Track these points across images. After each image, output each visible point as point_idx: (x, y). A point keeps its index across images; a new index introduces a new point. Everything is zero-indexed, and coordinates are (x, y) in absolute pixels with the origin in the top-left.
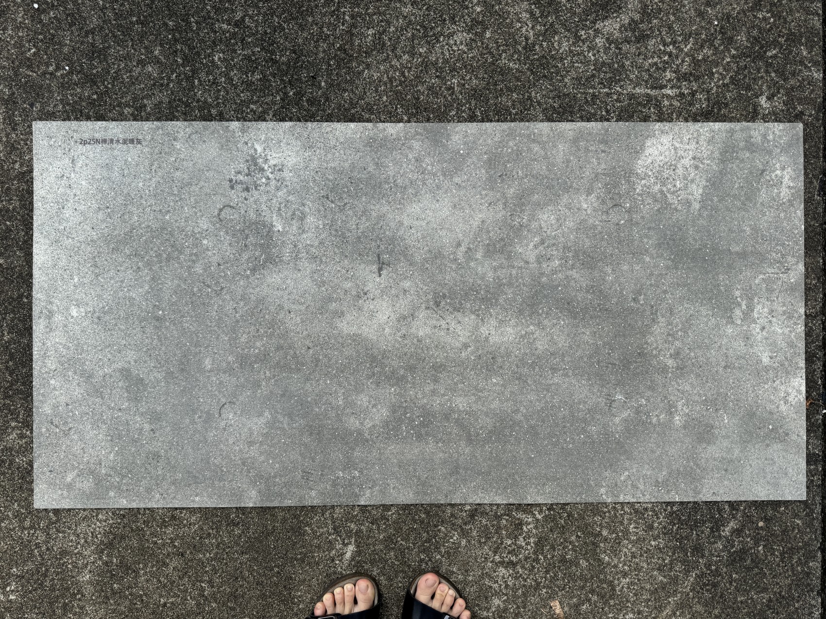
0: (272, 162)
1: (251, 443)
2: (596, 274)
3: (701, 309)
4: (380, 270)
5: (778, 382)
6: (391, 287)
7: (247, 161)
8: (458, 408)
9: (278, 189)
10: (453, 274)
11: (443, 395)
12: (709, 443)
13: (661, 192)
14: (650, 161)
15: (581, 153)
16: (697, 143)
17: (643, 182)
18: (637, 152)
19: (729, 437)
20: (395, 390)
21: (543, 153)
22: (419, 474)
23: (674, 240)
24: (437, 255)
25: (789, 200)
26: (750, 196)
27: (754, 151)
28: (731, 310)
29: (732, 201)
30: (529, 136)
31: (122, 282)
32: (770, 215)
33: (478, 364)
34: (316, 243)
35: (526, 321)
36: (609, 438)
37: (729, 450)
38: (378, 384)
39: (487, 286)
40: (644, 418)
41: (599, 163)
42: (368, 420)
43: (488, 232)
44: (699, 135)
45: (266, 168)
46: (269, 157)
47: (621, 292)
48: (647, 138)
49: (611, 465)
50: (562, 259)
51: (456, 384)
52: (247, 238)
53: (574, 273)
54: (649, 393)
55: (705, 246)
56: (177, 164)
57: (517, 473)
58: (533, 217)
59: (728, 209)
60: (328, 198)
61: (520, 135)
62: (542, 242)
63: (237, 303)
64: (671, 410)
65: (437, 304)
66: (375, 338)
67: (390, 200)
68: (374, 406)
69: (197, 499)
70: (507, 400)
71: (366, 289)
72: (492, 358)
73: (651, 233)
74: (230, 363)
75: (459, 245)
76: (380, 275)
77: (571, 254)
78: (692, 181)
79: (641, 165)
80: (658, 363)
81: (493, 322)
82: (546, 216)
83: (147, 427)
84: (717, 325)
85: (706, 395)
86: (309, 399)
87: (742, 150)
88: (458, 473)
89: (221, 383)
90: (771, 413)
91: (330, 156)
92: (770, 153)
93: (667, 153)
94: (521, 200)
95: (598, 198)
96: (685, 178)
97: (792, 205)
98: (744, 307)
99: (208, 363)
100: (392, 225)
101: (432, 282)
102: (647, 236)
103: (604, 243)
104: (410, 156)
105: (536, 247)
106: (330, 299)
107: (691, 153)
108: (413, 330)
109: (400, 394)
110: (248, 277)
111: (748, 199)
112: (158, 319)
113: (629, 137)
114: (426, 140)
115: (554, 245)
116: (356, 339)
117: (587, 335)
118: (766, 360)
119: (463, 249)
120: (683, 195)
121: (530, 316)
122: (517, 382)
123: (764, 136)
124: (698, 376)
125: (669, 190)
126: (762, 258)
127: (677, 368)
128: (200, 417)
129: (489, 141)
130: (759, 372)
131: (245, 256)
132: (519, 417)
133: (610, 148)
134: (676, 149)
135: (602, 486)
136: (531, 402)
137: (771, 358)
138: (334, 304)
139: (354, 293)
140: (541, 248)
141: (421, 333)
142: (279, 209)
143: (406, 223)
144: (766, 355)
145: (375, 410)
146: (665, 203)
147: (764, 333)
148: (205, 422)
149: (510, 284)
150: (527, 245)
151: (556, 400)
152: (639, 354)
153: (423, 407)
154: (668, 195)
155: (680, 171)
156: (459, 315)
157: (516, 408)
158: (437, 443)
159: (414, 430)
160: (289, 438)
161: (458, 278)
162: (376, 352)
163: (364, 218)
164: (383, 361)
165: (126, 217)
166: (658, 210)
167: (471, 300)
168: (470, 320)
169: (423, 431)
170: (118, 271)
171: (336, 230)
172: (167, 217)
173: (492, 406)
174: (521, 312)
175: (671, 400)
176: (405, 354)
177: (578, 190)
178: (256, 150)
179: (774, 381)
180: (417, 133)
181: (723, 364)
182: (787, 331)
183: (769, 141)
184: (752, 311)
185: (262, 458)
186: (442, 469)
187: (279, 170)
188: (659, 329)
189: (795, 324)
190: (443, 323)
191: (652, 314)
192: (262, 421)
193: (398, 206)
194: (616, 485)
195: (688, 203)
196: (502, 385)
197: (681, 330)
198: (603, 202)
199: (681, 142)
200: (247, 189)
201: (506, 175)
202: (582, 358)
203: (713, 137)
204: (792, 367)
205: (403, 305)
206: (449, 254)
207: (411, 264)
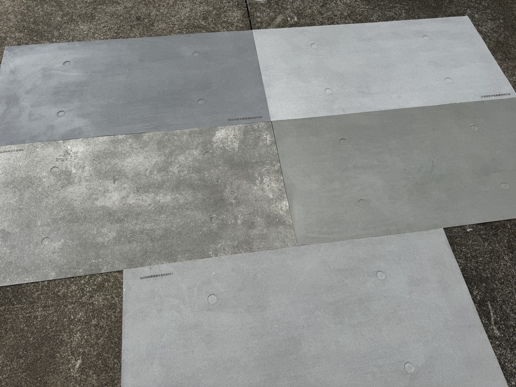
0: (74, 151)
1: (54, 253)
2: (202, 174)
3: (243, 182)
4: (114, 182)
5: (277, 203)
6: (119, 187)
7: (64, 152)
8: (147, 229)
9: (75, 159)
10: (145, 180)
11: (141, 224)
12: (253, 229)
13: (223, 146)
14: (218, 137)
15: (192, 138)
16: (234, 131)
17: (216, 144)
18: (213, 135)
19: (261, 226)
20: (119, 225)
21: (178, 139)
22: (129, 257)
23: (230, 161)
24: (138, 174)
25: (270, 144)
26: (256, 144)
27: (255, 131)
28: (255, 181)
29: (249, 147)
30: (173, 134)
31: (7, 197)
32: (264, 150)
33: (156, 211)
34: (89, 176)
35: (175, 193)
36: (211, 232)
37: (262, 230)
38: (112, 223)
39: (158, 183)
40: (225, 222)
41: (199, 140)
42: (107, 238)
43: (158, 165)
44: (235, 128)
45: (71, 153)
46: (73, 150)
47: (212, 179)
48: (216, 131)
49: (213, 242)
50: (188, 171)
51: (146, 219)
52: (61, 177)
53: (193, 175)
54: (226, 213)
55: (242, 161)
56: (36, 156)
57: (173, 250)
58: (176, 159)
59: (248, 149)
60: (94, 160)
61: (169, 134)
62: (180, 166)
63: (54, 200)
64: (236, 218)
65: (138, 191)
66: (111, 206)
67: (119, 158)
68: (110, 232)
69: (27, 279)
70: (168, 223)
71: (108, 189)
72: (161, 208)
73: (221, 159)
74: (48, 222)
75: (147, 170)
76: (114, 184)
77: (191, 169)
78: (234, 142)
79: (214, 139)
80: (229, 202)
81: (162, 195)
82: (181, 158)
83: (8, 251)
84: (250, 186)
85: (249, 211)
86: (81, 233)
87: (251, 131)
88: (147, 254)
89: (44, 230)
90: (277, 215)
91: (96, 147)
92: (261, 131)
93: (224, 135)
94: (171, 154)
95: (200, 150)
96: (231, 141)
97: (272, 146)
98: (260, 179)
99: (39, 223)
100: (120, 166)
101: (136, 183)
102: (219, 160)
103: (204, 164)
104: (128, 144)
105: (177, 168)
106: (93, 194)
107: (232, 134)
108: (128, 202)
109: (121, 226)
110: (60, 190)
111: (256, 145)
112: (20, 209)
113: (209, 131)
114: (134, 139)
115: (184, 166)
116: (103, 207)
117: (200, 195)
118: (271, 196)
119: (149, 171)
120: (231, 146)
121: (177, 191)
122: (172, 216)
123: (258, 126)
124: (245, 205)
125: (226, 146)
126: (264, 163)
127: (237, 203)
128: (33, 245)
129: (158, 137)
130: (270, 201)
131: (59, 183)
132: (173, 228)
133: (203, 135)
134: (227, 133)
135: (210, 251)
136: (178, 222)
137: (273, 195)
138: (94, 196)
139: (103, 191)
140: (180, 168)
141: (131, 202)
142: (75, 166)
143: (125, 165)
144: (271, 194)
145: (110, 233)
146: (225, 150)
147: (269, 187)
148: (35, 246)
149: (168, 181)
150: (174, 168)
151: (189, 220)
152: (221, 199)
153: (132, 230)
154: (226, 147)
155: (229, 140)
156: (147, 194)
157: (172, 225)
158: (137, 243)
159: (127, 239)
160: (71, 249)
161: (147, 181)
162: (111, 211)
163: (108, 165)
164: (114, 214)
165: (13, 175)
166: (223, 152)
167: (152, 188)
168: (152, 195)
169: (131, 239)
170: (6, 194)
171: (97, 170)
172: (30, 173)
173: (162, 226)
174: (173, 190)
175: (236, 215)
176: (124, 211)
177: (192, 148)
178: (68, 148)
179: (276, 203)
180: (130, 137)
181: (255, 199)
182: (277, 185)
183: (260, 128)
184: (263, 180)
185: (59, 258)
186: (140, 254)
187: (76, 153)
188: (228, 190)
189: (280, 183)
190: (140, 198)
191: (224, 185)
192: (60, 243)
193: (123, 160)
194: (216, 250)
195: (234, 149)
196: (166, 217)
197: (236, 189)
198: (202, 151)
199: (229, 131)
200: (63, 161)
201: (165, 146)
202: (198, 203)
203: (240, 129)
204: (282, 198)
205: (124, 193)
206: (143, 173)
207: (127, 179)
